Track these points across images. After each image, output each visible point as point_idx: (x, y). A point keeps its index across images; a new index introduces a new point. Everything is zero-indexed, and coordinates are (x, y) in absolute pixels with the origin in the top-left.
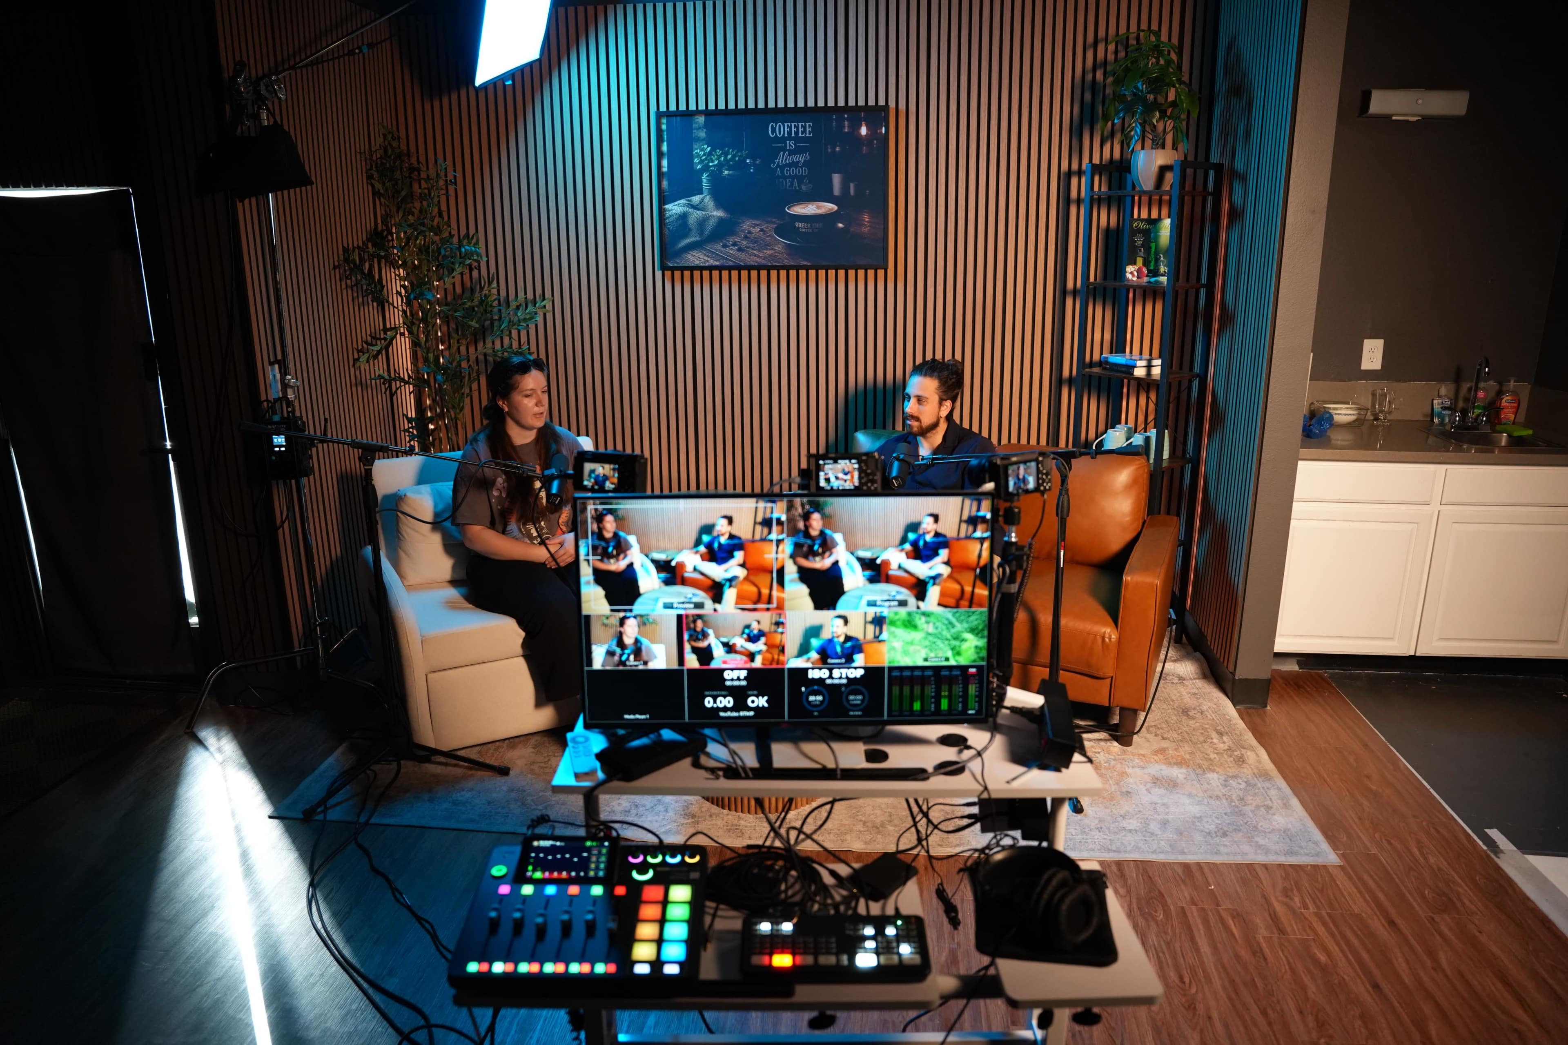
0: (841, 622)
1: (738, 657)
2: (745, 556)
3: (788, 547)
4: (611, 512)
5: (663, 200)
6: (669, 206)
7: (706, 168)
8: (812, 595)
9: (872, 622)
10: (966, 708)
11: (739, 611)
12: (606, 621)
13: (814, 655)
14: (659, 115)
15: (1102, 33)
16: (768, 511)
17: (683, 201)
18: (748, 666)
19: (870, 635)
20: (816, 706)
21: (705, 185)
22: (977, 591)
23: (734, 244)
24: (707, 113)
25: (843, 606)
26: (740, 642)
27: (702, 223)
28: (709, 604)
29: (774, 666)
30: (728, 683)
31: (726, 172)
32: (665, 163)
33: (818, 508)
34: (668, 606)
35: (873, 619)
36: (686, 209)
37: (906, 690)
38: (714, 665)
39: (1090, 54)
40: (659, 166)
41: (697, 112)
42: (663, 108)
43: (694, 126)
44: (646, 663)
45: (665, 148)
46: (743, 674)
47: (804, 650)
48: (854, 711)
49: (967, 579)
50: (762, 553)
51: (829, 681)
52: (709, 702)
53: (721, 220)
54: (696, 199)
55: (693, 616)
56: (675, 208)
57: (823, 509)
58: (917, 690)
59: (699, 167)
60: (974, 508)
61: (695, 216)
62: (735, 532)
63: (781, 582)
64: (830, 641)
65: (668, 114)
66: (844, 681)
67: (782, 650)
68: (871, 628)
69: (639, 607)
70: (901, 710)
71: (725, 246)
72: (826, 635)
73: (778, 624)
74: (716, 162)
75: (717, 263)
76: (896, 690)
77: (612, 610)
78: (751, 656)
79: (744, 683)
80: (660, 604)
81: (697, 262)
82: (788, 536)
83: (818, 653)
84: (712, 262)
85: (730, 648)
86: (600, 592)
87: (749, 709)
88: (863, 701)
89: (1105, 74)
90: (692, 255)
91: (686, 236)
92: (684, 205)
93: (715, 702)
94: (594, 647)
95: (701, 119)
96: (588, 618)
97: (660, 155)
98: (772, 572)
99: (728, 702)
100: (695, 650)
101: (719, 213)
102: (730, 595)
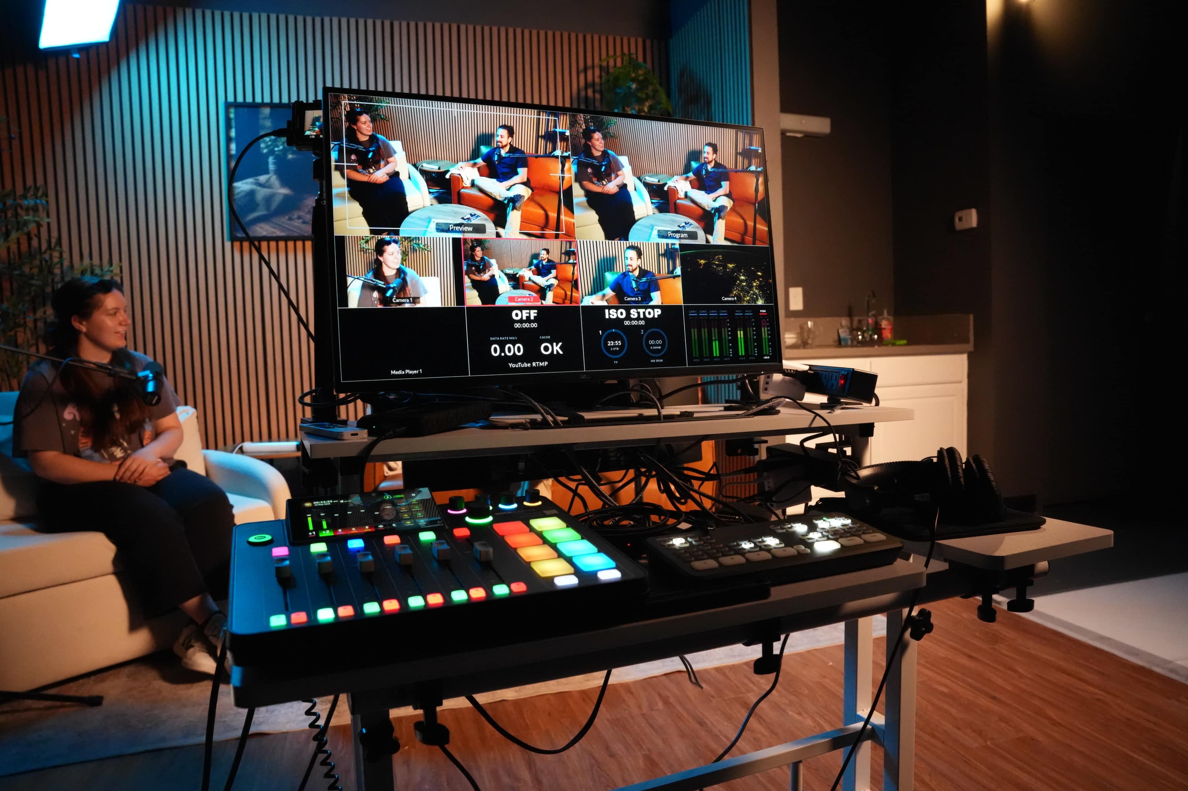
0: (632, 254)
1: (526, 293)
2: (529, 172)
3: (571, 168)
4: (367, 110)
5: (232, 178)
6: (236, 184)
7: (271, 152)
8: (601, 221)
9: (664, 255)
10: (761, 354)
11: (525, 237)
12: (364, 246)
13: (609, 292)
14: (228, 106)
15: (589, 63)
16: (551, 124)
17: (250, 180)
18: (538, 304)
19: (664, 271)
20: (616, 353)
21: (271, 167)
22: (758, 226)
23: (299, 218)
24: (271, 105)
25: (635, 235)
26: (527, 274)
27: (268, 199)
28: (490, 228)
29: (568, 304)
30: (517, 326)
31: (290, 156)
32: (233, 146)
33: (601, 127)
34: (442, 228)
35: (666, 251)
36: (254, 187)
37: (705, 332)
38: (501, 302)
39: (582, 77)
40: (228, 149)
41: (263, 105)
42: (231, 99)
43: (261, 116)
44: (415, 300)
45: (233, 133)
46: (533, 314)
47: (598, 286)
48: (655, 358)
49: (749, 212)
50: (548, 171)
51: (627, 323)
52: (495, 351)
53: (286, 198)
54: (263, 178)
55: (472, 240)
56: (243, 186)
57: (607, 128)
58: (715, 331)
59: (265, 151)
60: (747, 142)
61: (262, 193)
62: (515, 145)
63: (570, 206)
64: (625, 275)
65: (236, 105)
66: (642, 323)
67: (575, 284)
68: (664, 261)
69: (406, 229)
70: (701, 356)
71: (290, 219)
72: (620, 269)
73: (569, 253)
74: (281, 148)
75: (283, 234)
76: (694, 332)
77: (372, 232)
78: (542, 292)
79: (534, 325)
80: (433, 226)
81: (264, 234)
82: (574, 154)
83: (613, 290)
84: (279, 233)
85: (516, 281)
86: (356, 208)
87: (543, 358)
88: (663, 346)
89: (594, 92)
90: (261, 228)
91: (253, 210)
92: (252, 183)
93: (502, 350)
94: (349, 280)
95: (267, 111)
96: (341, 239)
97: (229, 140)
98: (559, 193)
99: (516, 349)
100: (476, 285)
101: (284, 191)
102: (514, 217)
